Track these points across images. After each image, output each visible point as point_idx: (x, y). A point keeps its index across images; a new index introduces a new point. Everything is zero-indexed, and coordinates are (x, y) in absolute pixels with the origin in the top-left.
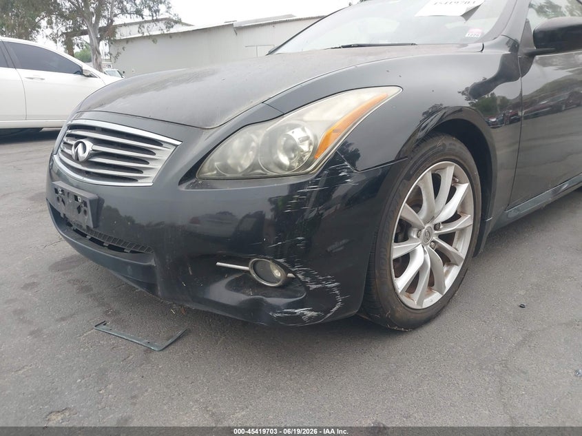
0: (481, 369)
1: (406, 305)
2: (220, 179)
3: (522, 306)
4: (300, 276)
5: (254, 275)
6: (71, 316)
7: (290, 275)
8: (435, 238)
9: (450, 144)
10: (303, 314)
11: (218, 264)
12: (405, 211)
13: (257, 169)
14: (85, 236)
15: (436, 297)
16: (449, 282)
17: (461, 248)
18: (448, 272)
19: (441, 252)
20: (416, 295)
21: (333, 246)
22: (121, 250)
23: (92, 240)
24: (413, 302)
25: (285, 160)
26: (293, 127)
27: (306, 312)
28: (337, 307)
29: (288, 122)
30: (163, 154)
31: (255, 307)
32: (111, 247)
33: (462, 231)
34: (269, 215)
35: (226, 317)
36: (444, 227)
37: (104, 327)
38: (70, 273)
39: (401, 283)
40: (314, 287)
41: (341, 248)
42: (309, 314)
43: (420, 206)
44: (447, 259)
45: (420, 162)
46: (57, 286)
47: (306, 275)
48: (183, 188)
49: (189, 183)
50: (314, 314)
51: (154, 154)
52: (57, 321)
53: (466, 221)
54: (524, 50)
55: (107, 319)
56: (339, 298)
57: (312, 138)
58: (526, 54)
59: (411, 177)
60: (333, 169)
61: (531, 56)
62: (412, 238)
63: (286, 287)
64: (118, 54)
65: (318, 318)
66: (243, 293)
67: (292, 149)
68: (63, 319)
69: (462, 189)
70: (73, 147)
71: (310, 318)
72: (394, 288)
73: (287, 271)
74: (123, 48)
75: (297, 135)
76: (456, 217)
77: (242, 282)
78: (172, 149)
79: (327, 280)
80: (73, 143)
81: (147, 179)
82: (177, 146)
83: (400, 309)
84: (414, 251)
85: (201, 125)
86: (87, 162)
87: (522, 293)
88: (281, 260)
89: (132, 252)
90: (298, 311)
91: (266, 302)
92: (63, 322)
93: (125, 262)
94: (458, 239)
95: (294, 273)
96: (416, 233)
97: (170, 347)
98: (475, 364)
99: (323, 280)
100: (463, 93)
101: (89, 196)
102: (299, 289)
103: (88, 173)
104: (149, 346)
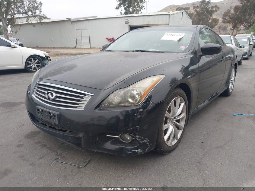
0: (193, 165)
1: (167, 145)
2: (108, 107)
3: (202, 142)
4: (137, 139)
5: (121, 140)
6: (43, 157)
7: (133, 139)
8: (175, 122)
9: (179, 91)
10: (138, 151)
11: (107, 135)
12: (167, 114)
13: (121, 103)
14: (46, 125)
15: (175, 141)
16: (179, 136)
17: (182, 124)
18: (179, 132)
19: (176, 126)
20: (170, 142)
21: (144, 127)
22: (65, 131)
23: (50, 127)
24: (169, 144)
25: (130, 100)
26: (133, 90)
27: (139, 151)
28: (148, 148)
29: (131, 88)
30: (87, 99)
31: (121, 150)
32: (59, 130)
33: (182, 118)
34: (122, 118)
35: (109, 154)
36: (177, 118)
37: (58, 160)
38: (35, 139)
39: (166, 138)
40: (142, 142)
41: (146, 128)
42: (140, 151)
43: (170, 111)
44: (178, 128)
45: (171, 98)
46: (32, 145)
47: (139, 139)
48: (97, 110)
49: (98, 109)
50: (142, 151)
51: (83, 98)
52: (38, 159)
53: (184, 115)
54: (198, 54)
55: (58, 157)
56: (149, 145)
57: (140, 93)
58: (199, 56)
59: (168, 103)
60: (147, 104)
61: (201, 56)
62: (168, 122)
63: (132, 143)
64: (17, 31)
65: (142, 152)
66: (117, 145)
67: (133, 97)
68: (40, 158)
69: (183, 104)
70: (46, 94)
71: (140, 153)
72: (164, 140)
73: (132, 137)
74: (19, 29)
75: (135, 92)
76: (181, 114)
77: (115, 141)
78: (91, 97)
79: (145, 140)
80: (46, 92)
81: (81, 107)
82: (92, 96)
83: (166, 147)
84: (169, 127)
85: (100, 88)
86: (54, 100)
87: (202, 137)
88: (132, 134)
89: (70, 132)
90: (137, 151)
91: (126, 148)
92: (41, 159)
93: (68, 136)
94: (181, 121)
95: (135, 138)
96: (169, 120)
97: (87, 166)
98: (190, 163)
99: (144, 140)
100: (180, 72)
101: (57, 113)
102: (136, 143)
103: (52, 103)
104: (79, 166)
